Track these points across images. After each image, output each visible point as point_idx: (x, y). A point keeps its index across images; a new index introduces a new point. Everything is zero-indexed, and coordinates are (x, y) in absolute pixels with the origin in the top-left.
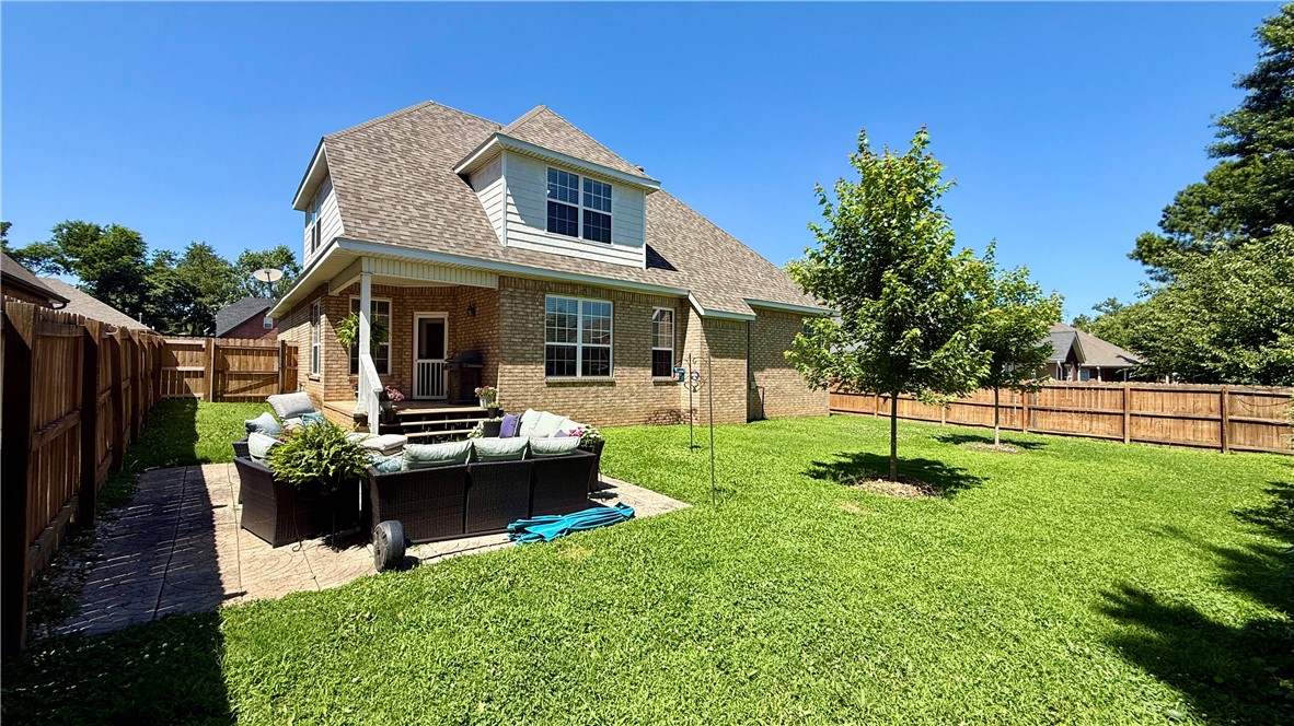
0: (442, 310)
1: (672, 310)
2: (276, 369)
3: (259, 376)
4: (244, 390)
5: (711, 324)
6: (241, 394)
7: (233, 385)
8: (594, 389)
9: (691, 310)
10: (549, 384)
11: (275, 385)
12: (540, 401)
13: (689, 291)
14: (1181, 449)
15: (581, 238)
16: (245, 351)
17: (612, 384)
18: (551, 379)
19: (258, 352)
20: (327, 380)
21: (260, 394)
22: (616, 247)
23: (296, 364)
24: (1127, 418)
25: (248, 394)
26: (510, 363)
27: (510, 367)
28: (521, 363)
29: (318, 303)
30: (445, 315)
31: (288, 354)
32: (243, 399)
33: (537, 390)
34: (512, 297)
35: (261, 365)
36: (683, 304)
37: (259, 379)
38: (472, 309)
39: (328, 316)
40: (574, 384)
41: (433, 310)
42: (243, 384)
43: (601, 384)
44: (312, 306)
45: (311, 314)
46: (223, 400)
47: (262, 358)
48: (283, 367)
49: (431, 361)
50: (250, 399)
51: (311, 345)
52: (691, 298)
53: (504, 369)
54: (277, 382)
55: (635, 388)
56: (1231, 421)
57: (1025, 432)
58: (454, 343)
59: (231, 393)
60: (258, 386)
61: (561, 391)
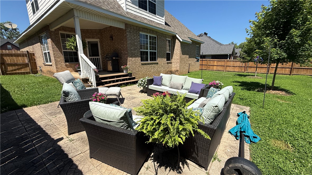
0: (97, 38)
1: (170, 40)
2: (27, 62)
3: (20, 65)
4: (15, 70)
5: (183, 44)
6: (15, 72)
7: (10, 68)
8: (153, 65)
9: (177, 40)
10: (142, 64)
11: (28, 68)
12: (140, 70)
13: (176, 33)
14: (281, 75)
15: (148, 11)
16: (11, 55)
17: (157, 63)
18: (143, 62)
19: (18, 55)
20: (56, 65)
21: (23, 71)
22: (157, 16)
23: (35, 60)
24: (270, 68)
25: (17, 71)
26: (131, 57)
27: (131, 58)
28: (134, 57)
29: (43, 35)
30: (98, 40)
31: (31, 56)
32: (16, 74)
33: (139, 66)
34: (130, 32)
35: (20, 60)
36: (174, 38)
37: (20, 66)
38: (112, 37)
39: (52, 39)
40: (148, 64)
41: (93, 38)
42: (14, 68)
43: (155, 64)
44: (39, 37)
45: (40, 40)
46: (7, 74)
47: (20, 58)
48: (30, 61)
49: (94, 57)
50: (19, 73)
51: (42, 52)
52: (177, 36)
53: (129, 59)
54: (29, 67)
55: (163, 65)
56: (294, 68)
57: (245, 73)
58: (103, 51)
59: (10, 71)
60: (21, 68)
61: (145, 66)
